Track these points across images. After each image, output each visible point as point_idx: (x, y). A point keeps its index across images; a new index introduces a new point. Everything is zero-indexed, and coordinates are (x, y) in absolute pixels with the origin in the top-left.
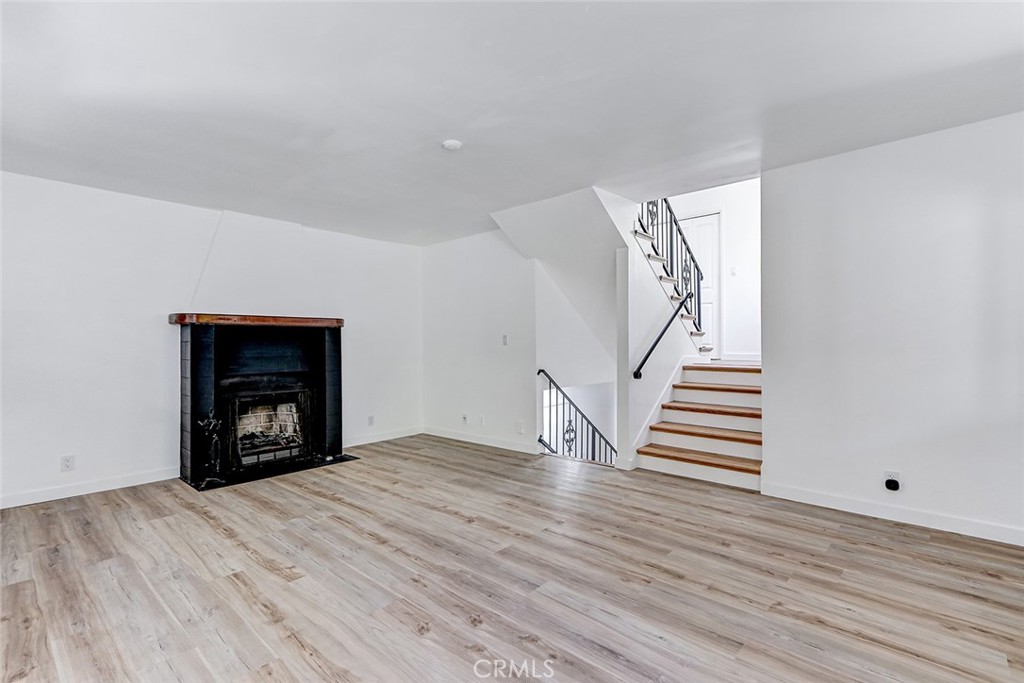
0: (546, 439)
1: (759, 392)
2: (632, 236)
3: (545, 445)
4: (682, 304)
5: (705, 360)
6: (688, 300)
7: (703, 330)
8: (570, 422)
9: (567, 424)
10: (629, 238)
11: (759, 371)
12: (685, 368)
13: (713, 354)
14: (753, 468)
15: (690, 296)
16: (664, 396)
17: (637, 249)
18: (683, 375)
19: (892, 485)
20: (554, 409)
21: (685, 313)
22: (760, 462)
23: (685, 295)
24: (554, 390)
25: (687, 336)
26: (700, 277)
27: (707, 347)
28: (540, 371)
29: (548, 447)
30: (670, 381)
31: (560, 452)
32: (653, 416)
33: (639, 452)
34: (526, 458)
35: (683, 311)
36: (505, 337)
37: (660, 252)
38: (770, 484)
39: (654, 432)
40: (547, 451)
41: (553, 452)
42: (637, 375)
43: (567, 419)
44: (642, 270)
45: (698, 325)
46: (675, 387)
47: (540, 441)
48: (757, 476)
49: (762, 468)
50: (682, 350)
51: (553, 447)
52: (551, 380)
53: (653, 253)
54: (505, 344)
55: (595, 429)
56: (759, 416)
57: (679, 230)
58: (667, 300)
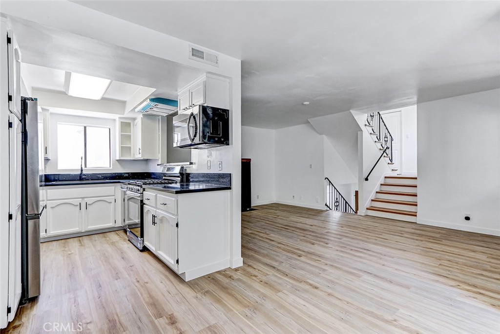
0: (328, 204)
1: (416, 187)
2: (364, 126)
3: (328, 206)
4: (384, 152)
5: (395, 174)
6: (387, 150)
7: (393, 162)
8: (337, 198)
9: (336, 199)
10: (363, 127)
11: (416, 178)
12: (385, 177)
13: (398, 172)
14: (414, 215)
15: (388, 148)
16: (377, 188)
17: (366, 131)
18: (385, 180)
19: (467, 218)
20: (331, 194)
21: (386, 155)
22: (416, 212)
23: (385, 148)
24: (331, 186)
25: (387, 164)
26: (392, 140)
27: (396, 169)
28: (326, 178)
29: (329, 208)
30: (379, 182)
31: (333, 209)
32: (373, 196)
33: (367, 209)
34: (321, 212)
35: (385, 154)
36: (311, 165)
37: (375, 132)
38: (420, 219)
39: (373, 202)
40: (328, 209)
41: (330, 209)
42: (367, 179)
43: (336, 197)
44: (368, 139)
45: (391, 160)
46: (381, 185)
47: (326, 205)
48: (415, 217)
49: (417, 214)
50: (385, 170)
51: (331, 208)
52: (330, 182)
53: (372, 132)
54: (311, 168)
55: (346, 202)
56: (416, 196)
57: (383, 121)
58: (378, 150)
